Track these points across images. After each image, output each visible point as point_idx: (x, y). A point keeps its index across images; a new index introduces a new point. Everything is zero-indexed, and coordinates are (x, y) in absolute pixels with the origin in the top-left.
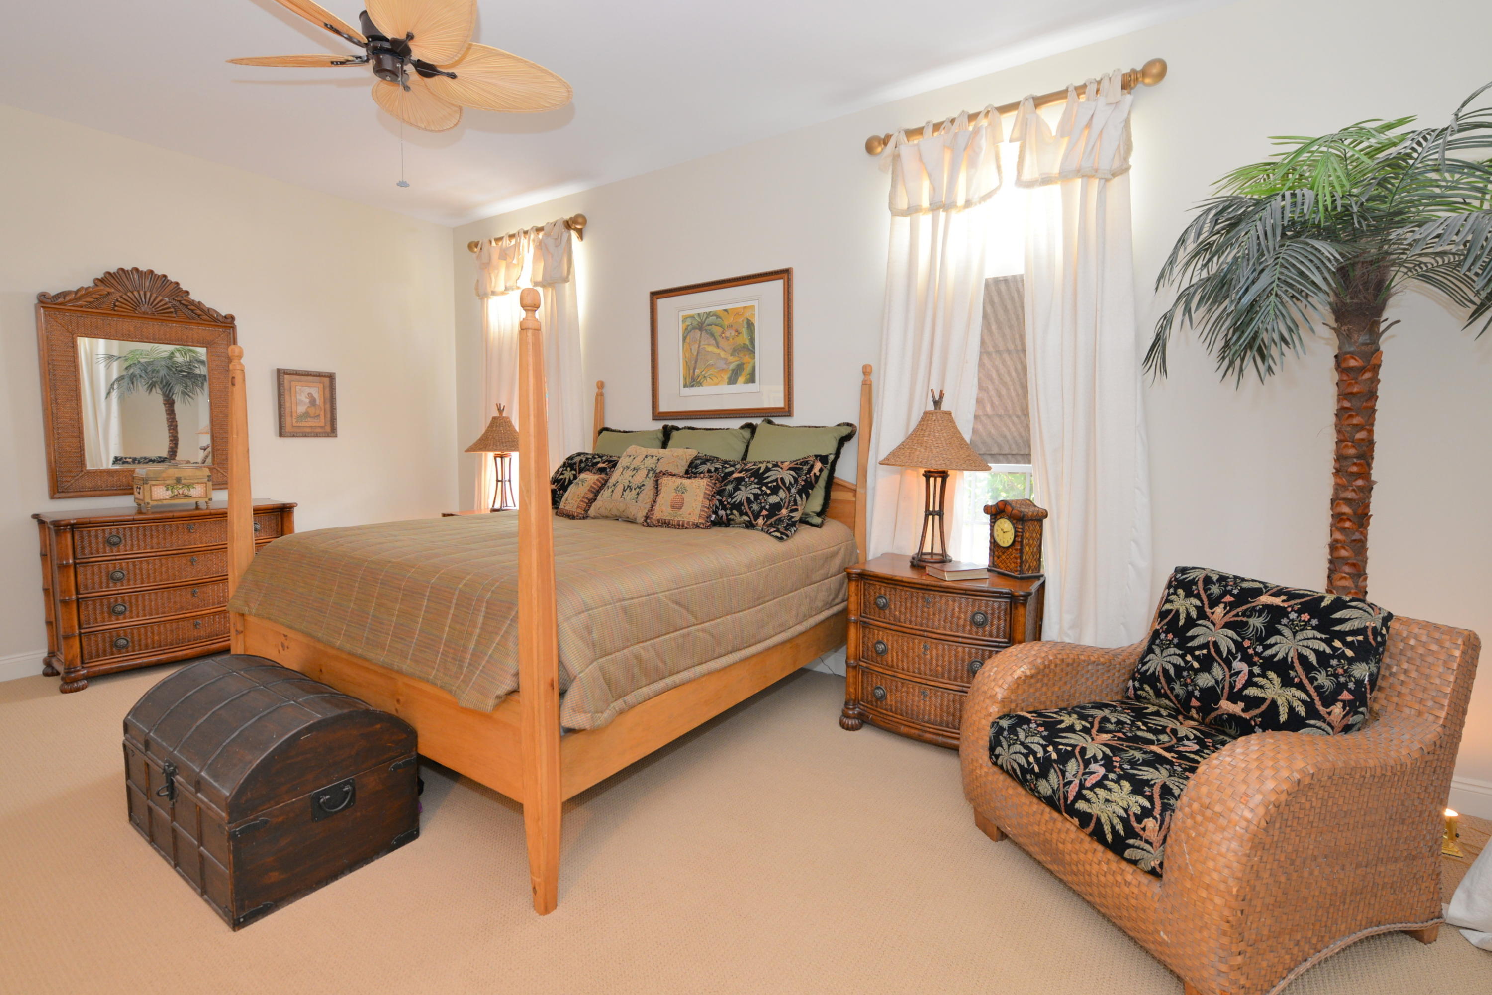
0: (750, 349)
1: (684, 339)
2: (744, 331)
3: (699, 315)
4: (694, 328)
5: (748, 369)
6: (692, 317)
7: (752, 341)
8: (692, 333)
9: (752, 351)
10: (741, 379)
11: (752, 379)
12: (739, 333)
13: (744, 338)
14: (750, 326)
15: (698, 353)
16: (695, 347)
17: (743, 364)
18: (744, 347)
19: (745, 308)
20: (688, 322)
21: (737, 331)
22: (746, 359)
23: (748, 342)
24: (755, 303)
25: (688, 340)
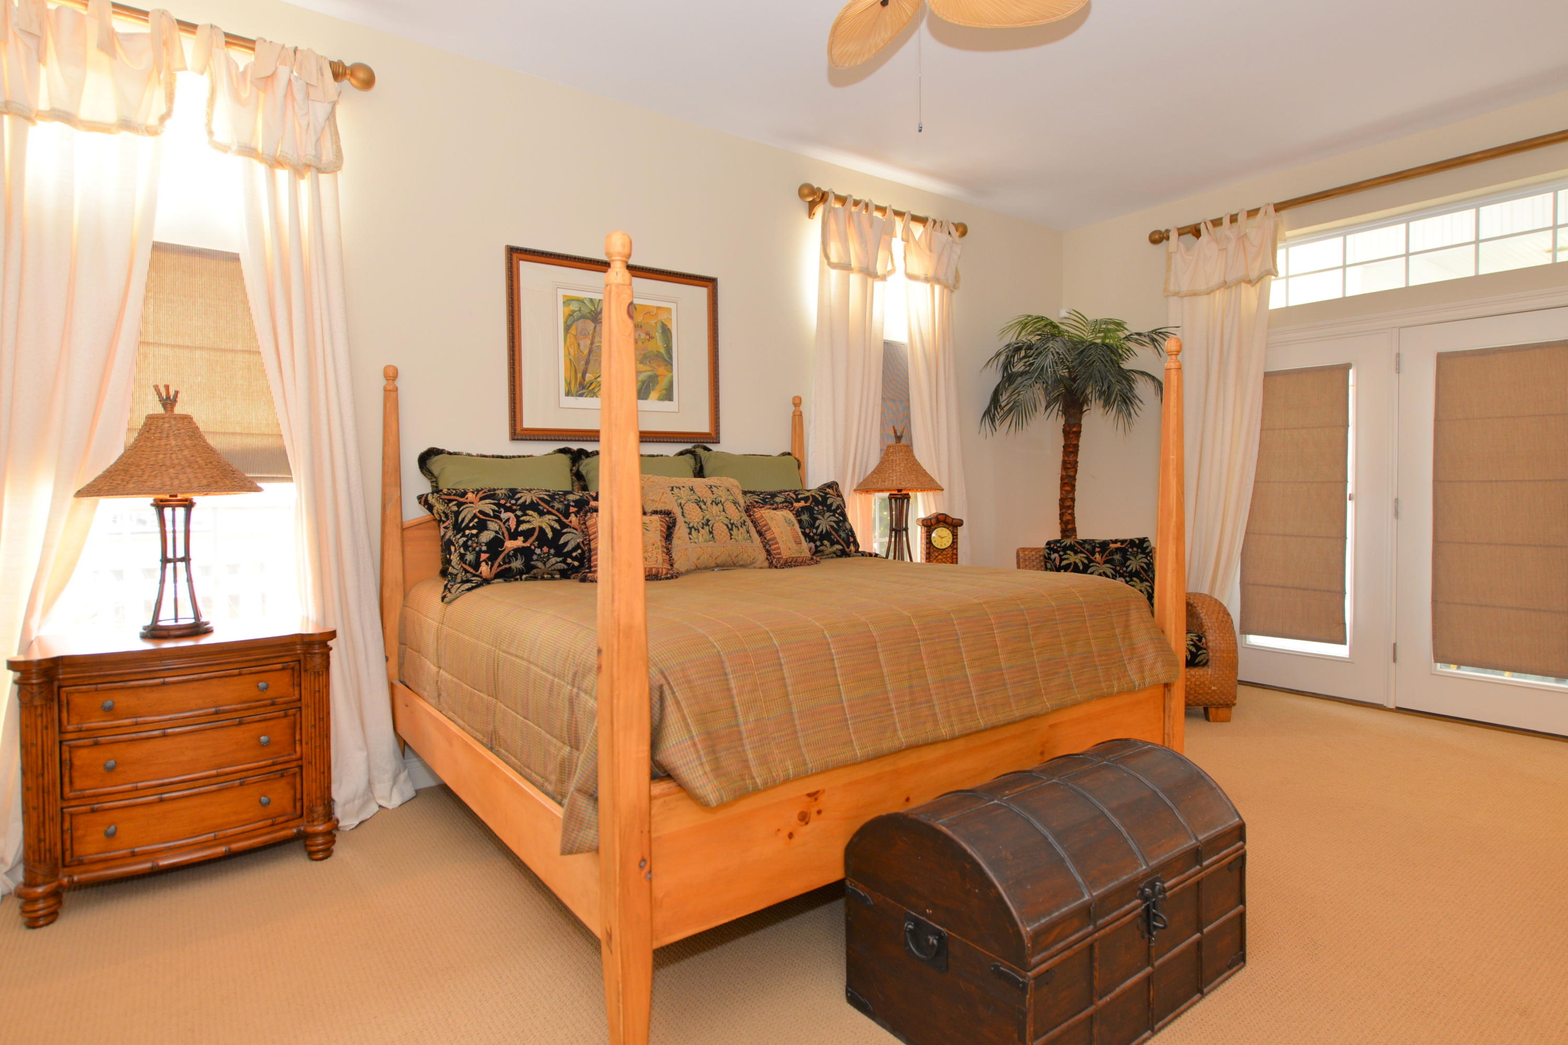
0: (667, 360)
1: (567, 329)
2: (658, 335)
3: (591, 300)
4: (583, 317)
5: (663, 383)
6: (581, 301)
7: (669, 350)
8: (580, 323)
9: (668, 363)
10: (654, 395)
11: (668, 395)
12: (652, 338)
13: (658, 344)
14: (666, 332)
15: (590, 352)
16: (585, 344)
17: (657, 376)
18: (658, 355)
19: (659, 308)
20: (574, 306)
21: (647, 334)
22: (661, 370)
23: (663, 351)
24: (672, 306)
25: (573, 331)
